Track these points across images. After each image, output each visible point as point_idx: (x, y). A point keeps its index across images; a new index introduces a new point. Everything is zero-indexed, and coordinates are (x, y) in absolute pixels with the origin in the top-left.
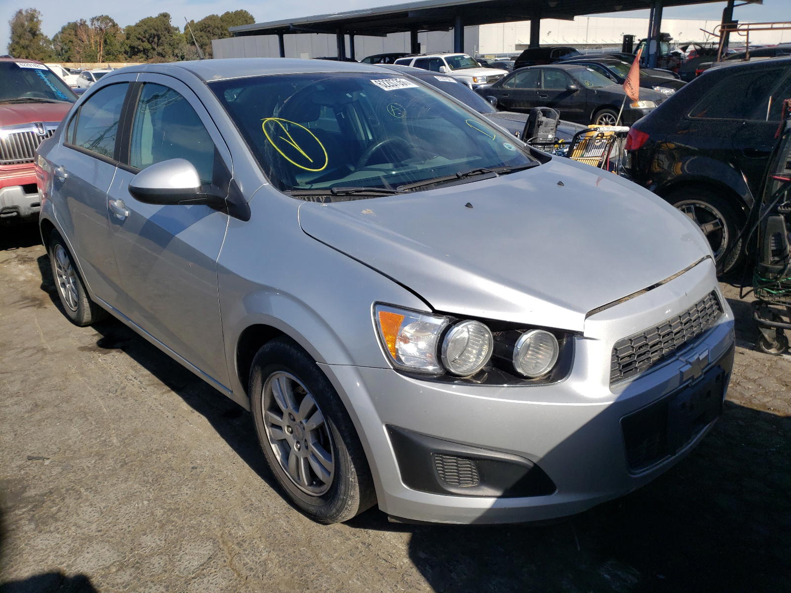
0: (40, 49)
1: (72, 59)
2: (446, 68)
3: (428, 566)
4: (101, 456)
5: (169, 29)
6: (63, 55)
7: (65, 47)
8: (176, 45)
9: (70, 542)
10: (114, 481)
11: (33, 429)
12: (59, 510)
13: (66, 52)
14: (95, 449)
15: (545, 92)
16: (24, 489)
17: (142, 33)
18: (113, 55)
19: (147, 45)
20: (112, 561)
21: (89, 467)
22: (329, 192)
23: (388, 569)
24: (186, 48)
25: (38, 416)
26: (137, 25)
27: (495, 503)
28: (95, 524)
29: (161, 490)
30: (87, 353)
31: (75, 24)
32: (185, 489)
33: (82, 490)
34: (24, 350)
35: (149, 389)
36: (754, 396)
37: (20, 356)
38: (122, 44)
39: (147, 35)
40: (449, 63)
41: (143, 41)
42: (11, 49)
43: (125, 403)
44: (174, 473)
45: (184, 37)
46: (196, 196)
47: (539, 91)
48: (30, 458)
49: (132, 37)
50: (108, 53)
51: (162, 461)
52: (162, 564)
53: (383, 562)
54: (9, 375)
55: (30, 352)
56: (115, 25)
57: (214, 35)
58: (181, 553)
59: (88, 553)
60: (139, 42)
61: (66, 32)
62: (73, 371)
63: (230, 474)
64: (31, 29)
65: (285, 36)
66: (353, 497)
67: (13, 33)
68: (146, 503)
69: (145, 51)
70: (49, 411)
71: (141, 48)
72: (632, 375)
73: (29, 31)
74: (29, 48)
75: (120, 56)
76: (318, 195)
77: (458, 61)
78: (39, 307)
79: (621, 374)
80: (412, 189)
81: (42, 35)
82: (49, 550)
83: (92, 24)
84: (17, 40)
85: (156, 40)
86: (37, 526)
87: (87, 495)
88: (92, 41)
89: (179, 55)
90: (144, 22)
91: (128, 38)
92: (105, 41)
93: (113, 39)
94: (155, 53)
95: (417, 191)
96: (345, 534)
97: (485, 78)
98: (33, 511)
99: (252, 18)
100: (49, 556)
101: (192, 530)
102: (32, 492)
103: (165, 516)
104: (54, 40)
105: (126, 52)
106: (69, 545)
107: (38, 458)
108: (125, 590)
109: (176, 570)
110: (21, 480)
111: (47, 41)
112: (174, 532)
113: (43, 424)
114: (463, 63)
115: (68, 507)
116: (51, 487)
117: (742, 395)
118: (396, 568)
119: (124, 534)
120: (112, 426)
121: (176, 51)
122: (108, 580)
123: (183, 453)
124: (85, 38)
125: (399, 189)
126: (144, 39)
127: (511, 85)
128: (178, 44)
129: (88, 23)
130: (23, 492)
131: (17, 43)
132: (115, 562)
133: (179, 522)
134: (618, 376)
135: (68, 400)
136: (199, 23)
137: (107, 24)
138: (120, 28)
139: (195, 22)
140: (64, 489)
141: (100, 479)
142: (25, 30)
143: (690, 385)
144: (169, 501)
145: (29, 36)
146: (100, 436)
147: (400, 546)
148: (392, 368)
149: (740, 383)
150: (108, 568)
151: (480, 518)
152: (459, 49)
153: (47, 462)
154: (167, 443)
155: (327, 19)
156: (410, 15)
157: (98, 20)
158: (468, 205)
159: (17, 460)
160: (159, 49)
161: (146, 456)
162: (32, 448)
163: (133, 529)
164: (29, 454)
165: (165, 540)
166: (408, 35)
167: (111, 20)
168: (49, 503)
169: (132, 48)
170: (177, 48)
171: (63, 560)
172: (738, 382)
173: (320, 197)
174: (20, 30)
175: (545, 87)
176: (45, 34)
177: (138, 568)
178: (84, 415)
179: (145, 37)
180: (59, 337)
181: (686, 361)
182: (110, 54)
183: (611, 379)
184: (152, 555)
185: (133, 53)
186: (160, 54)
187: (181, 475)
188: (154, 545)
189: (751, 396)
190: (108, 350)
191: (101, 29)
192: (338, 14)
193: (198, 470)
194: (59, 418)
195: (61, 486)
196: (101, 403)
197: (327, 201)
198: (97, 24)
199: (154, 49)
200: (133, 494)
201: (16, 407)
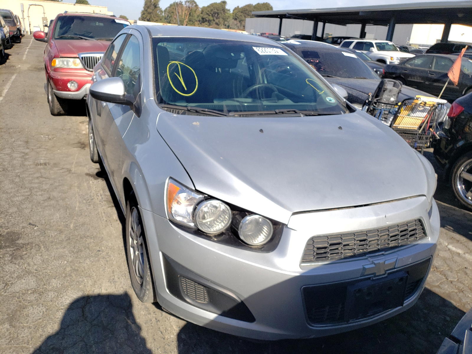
0: (157, 15)
1: (171, 22)
2: (375, 50)
3: (182, 344)
4: (61, 232)
5: (224, 10)
6: (168, 19)
7: (170, 15)
8: (226, 19)
9: (20, 272)
10: (59, 247)
11: (40, 210)
12: (26, 254)
13: (170, 18)
14: (61, 228)
15: (434, 72)
16: (18, 239)
17: (210, 11)
18: (192, 22)
19: (211, 18)
20: (32, 287)
21: (52, 236)
22: (186, 109)
23: (159, 338)
24: (231, 21)
25: (46, 204)
26: (208, 7)
27: (216, 318)
28: (37, 266)
29: (76, 258)
30: (87, 177)
31: (177, 3)
32: (88, 261)
33: (42, 247)
34: (63, 169)
35: (104, 203)
36: (469, 302)
37: (59, 171)
38: (198, 16)
39: (212, 13)
40: (377, 46)
41: (209, 16)
42: (143, 13)
43: (88, 207)
44: (88, 251)
45: (232, 15)
46: (120, 99)
47: (430, 71)
48: (30, 224)
49: (204, 13)
50: (190, 20)
51: (87, 243)
52: (53, 297)
53: (160, 333)
54: (48, 180)
55: (63, 170)
56: (196, 6)
57: (248, 15)
58: (65, 294)
59: (24, 280)
60: (207, 16)
61: (172, 7)
62: (76, 185)
63: (114, 259)
64: (155, 4)
65: (284, 20)
66: (148, 290)
67: (145, 5)
68: (66, 262)
69: (209, 21)
70: (53, 202)
71: (207, 19)
72: (323, 261)
73: (153, 5)
74: (151, 14)
75: (196, 23)
76: (178, 109)
77: (384, 46)
78: (82, 149)
79: (314, 258)
80: (240, 115)
81: (159, 7)
82: (9, 273)
83: (185, 4)
84: (146, 9)
85: (216, 15)
86: (12, 259)
87: (42, 250)
88: (183, 13)
89: (227, 25)
90: (212, 5)
91: (202, 13)
92: (190, 14)
93: (194, 13)
94: (214, 22)
95: (243, 117)
96: (150, 310)
97: (399, 58)
98: (15, 251)
99: (272, 8)
100: (7, 275)
101: (77, 283)
102: (20, 241)
103: (70, 272)
104: (165, 11)
105: (199, 21)
106: (19, 273)
107: (33, 225)
108: (28, 304)
109: (57, 302)
110: (19, 234)
111: (161, 11)
112: (69, 281)
113: (46, 208)
114: (387, 47)
115: (31, 253)
116: (30, 241)
117: (460, 299)
118: (164, 339)
119: (46, 275)
120: (75, 218)
121: (226, 23)
122: (24, 297)
123: (99, 241)
124: (180, 11)
125: (231, 114)
126: (210, 14)
127: (411, 65)
128: (227, 19)
129: (184, 3)
130: (16, 240)
131: (146, 10)
132: (33, 288)
133: (74, 277)
134: (312, 259)
135: (63, 199)
136: (242, 8)
137: (193, 4)
138: (199, 8)
139: (240, 7)
140: (35, 244)
141: (53, 244)
142: (151, 4)
143: (371, 279)
144: (76, 265)
145: (152, 7)
146: (66, 222)
147: (175, 327)
148: (168, 218)
149: (464, 292)
150: (28, 290)
151: (207, 324)
152: (389, 38)
153: (36, 228)
154: (95, 234)
155: (309, 12)
156: (360, 14)
157: (189, 2)
158: (261, 131)
159: (24, 223)
160: (217, 21)
161: (81, 238)
162: (33, 220)
163: (51, 274)
164: (31, 222)
165: (62, 285)
166: (359, 26)
167: (195, 3)
168: (24, 249)
169: (203, 19)
170: (227, 21)
171: (11, 280)
172: (463, 290)
173: (180, 111)
174: (149, 4)
175: (435, 68)
176: (161, 7)
177: (41, 295)
178: (67, 208)
179: (211, 13)
180: (81, 166)
181: (372, 261)
182: (190, 21)
183: (303, 259)
184: (51, 291)
185: (203, 21)
186: (217, 24)
187: (90, 253)
188: (55, 286)
189: (467, 302)
190: (98, 178)
191: (189, 7)
192: (317, 9)
193: (100, 253)
194: (54, 207)
195: (34, 242)
196: (78, 204)
197: (184, 113)
198: (188, 4)
199: (214, 20)
200: (62, 256)
201: (40, 196)
